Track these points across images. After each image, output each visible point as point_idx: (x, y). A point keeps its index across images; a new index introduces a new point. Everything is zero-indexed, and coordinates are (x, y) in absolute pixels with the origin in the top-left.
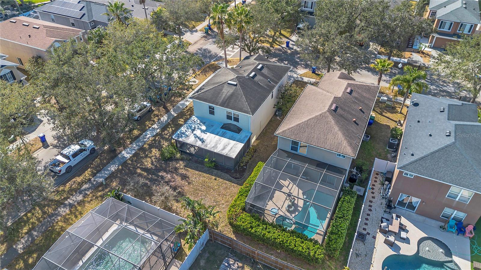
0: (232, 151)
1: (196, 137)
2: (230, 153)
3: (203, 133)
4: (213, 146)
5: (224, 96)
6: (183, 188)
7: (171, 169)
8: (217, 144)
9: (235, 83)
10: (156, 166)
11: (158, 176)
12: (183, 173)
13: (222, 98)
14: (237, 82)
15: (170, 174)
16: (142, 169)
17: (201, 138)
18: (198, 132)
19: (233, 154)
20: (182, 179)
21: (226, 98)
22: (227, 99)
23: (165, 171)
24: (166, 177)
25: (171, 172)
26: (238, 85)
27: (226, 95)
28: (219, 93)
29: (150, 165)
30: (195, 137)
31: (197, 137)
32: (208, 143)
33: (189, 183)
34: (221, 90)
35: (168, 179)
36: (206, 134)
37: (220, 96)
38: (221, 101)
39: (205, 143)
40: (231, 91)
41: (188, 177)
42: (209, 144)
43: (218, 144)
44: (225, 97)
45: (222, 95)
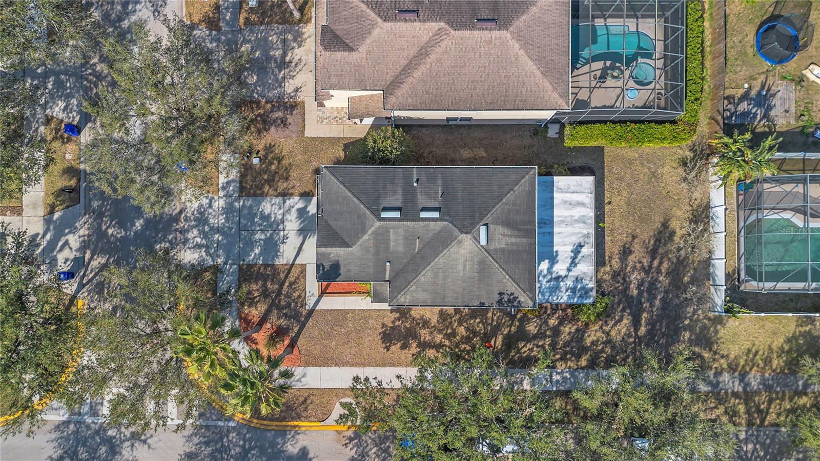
0: (579, 189)
1: (573, 265)
2: (586, 189)
3: (558, 258)
4: (582, 225)
5: (513, 240)
6: (647, 241)
7: (618, 282)
8: (576, 220)
9: (483, 229)
10: (623, 310)
11: (640, 294)
12: (619, 258)
13: (518, 240)
14: (478, 226)
15: (629, 278)
16: (636, 330)
17: (572, 255)
18: (560, 268)
19: (584, 183)
20: (631, 252)
21: (516, 233)
22: (519, 230)
23: (627, 289)
24: (637, 279)
25: (624, 279)
26: (484, 222)
27: (511, 236)
28: (510, 252)
29: (625, 321)
30: (576, 265)
31: (572, 262)
32: (580, 235)
33: (634, 237)
34: (503, 250)
35: (640, 274)
36: (557, 252)
37: (515, 248)
38: (524, 240)
39: (581, 240)
40: (500, 229)
41: (624, 246)
42: (579, 233)
43: (575, 218)
44: (515, 237)
45: (512, 244)
